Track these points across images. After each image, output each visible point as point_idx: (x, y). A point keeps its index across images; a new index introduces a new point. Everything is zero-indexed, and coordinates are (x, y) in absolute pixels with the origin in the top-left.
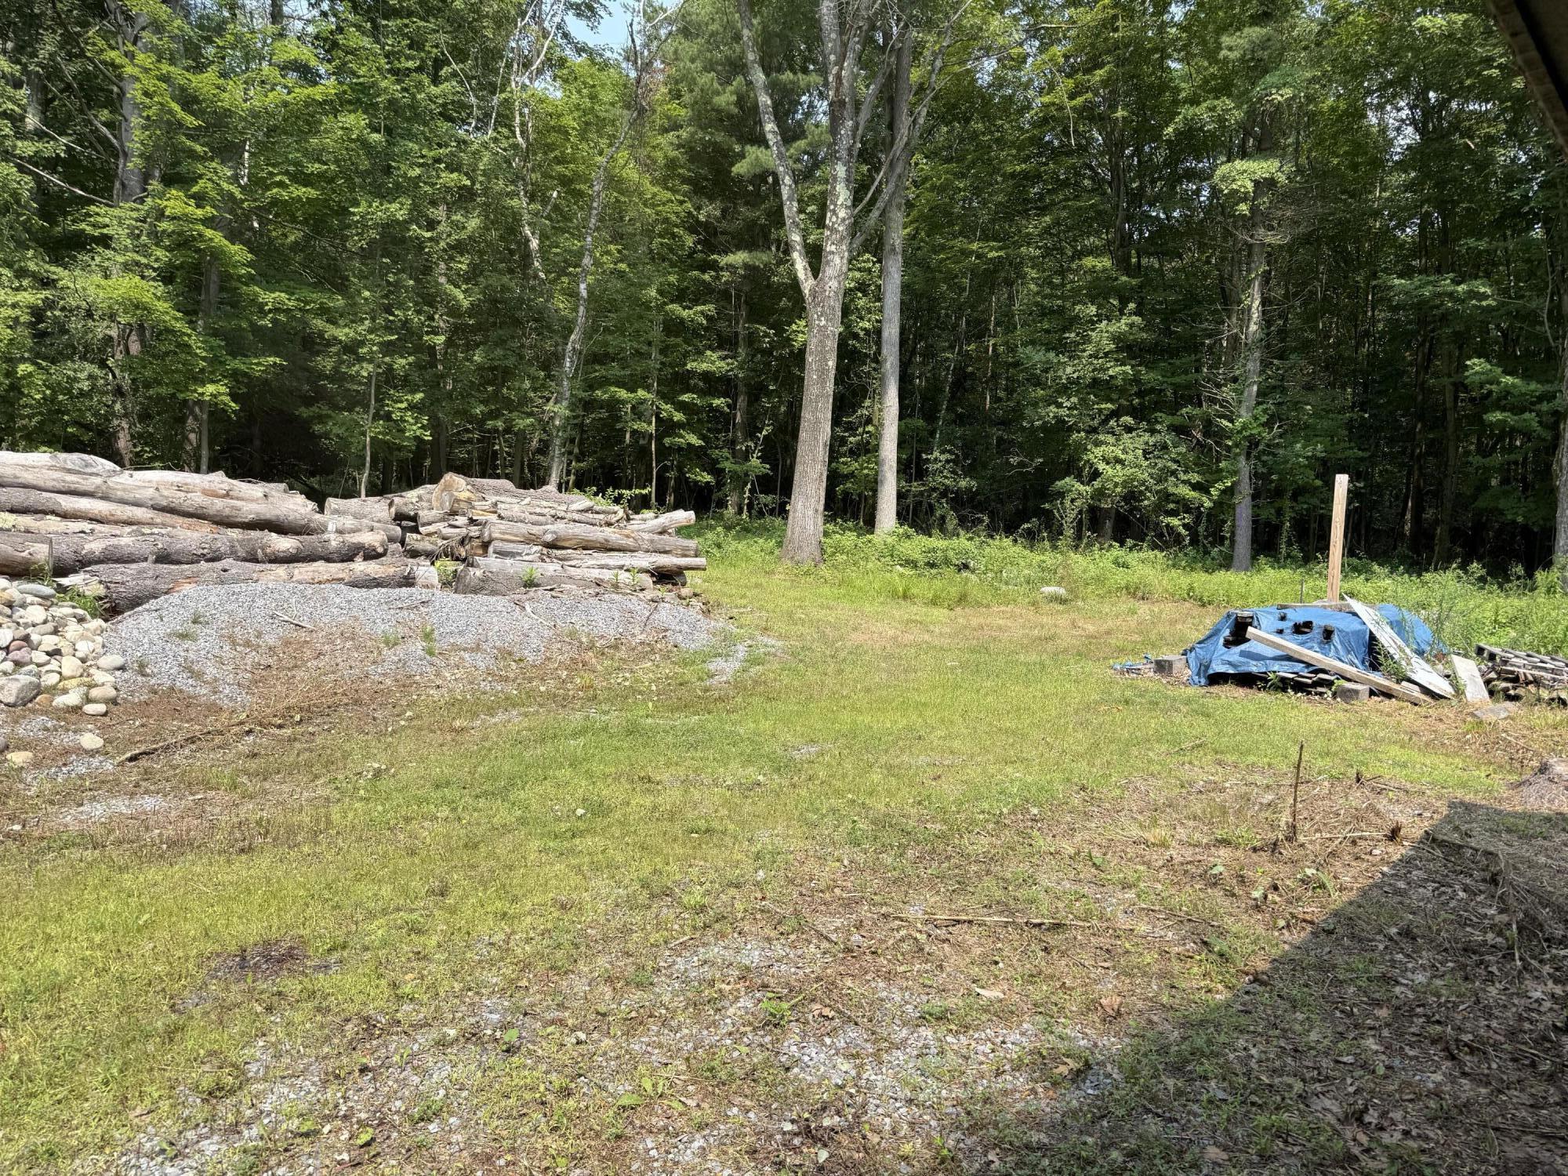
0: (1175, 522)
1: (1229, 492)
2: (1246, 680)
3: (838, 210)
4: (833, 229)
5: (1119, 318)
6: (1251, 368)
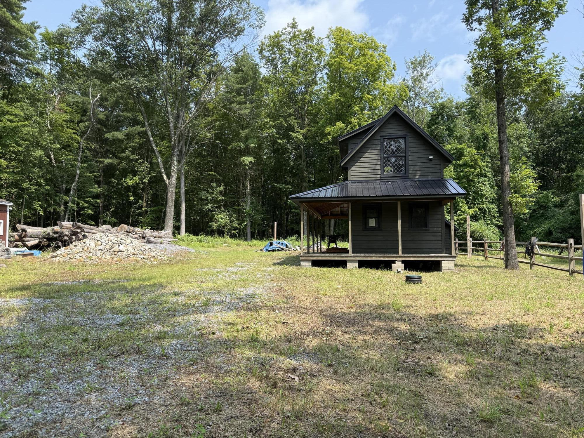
0: (235, 232)
1: (246, 225)
2: (273, 250)
3: (175, 166)
4: (174, 170)
5: (220, 186)
6: (249, 199)
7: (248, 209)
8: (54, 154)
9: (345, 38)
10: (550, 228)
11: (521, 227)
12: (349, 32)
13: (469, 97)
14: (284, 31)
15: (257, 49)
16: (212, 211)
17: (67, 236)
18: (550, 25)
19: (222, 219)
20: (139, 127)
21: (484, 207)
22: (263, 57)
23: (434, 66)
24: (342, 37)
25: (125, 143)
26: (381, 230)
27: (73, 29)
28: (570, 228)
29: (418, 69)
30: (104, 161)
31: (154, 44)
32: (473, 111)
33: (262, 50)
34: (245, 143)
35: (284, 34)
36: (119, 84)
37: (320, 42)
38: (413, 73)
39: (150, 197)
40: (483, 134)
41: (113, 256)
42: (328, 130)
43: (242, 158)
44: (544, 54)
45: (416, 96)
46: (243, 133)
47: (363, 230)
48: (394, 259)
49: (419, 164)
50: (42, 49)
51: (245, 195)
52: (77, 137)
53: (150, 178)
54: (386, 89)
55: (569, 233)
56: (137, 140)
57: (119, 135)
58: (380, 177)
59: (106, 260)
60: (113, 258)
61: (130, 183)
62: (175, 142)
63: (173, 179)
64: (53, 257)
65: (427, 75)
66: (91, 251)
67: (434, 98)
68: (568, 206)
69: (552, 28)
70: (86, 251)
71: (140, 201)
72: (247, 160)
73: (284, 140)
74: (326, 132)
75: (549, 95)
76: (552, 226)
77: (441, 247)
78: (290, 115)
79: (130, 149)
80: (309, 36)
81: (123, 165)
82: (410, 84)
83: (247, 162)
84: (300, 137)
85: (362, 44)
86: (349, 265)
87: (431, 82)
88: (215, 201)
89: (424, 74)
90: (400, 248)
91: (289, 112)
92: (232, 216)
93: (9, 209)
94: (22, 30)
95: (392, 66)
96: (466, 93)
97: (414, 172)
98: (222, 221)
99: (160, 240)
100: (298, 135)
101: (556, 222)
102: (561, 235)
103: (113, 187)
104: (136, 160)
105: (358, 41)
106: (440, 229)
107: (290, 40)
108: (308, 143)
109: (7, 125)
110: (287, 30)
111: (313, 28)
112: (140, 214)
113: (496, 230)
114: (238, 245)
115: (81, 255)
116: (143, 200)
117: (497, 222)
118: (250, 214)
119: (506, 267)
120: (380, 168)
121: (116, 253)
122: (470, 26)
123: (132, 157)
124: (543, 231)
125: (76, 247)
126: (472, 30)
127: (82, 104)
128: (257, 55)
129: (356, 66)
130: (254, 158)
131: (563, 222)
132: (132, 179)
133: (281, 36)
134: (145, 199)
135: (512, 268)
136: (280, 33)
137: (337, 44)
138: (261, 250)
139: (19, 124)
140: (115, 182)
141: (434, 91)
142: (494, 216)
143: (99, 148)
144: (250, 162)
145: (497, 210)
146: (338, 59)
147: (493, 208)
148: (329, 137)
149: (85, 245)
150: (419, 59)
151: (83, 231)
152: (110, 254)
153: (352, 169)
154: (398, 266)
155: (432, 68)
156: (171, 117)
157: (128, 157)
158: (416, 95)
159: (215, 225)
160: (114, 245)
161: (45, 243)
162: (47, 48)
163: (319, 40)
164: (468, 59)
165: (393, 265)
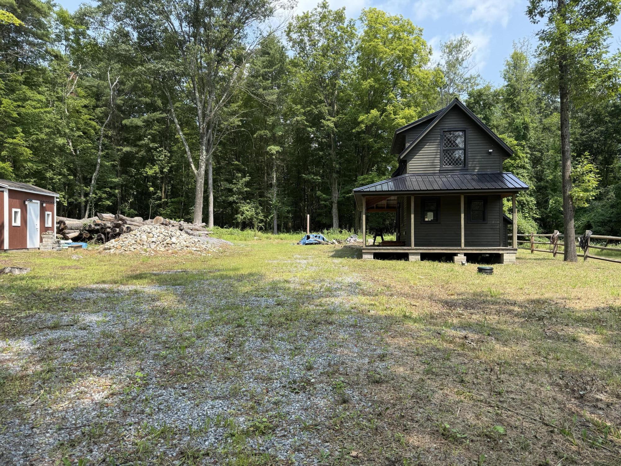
0: (261, 225)
3: (204, 156)
4: (202, 160)
5: (245, 177)
6: (275, 190)
7: (274, 201)
8: (72, 142)
9: (379, 20)
10: (589, 222)
11: (559, 220)
12: (384, 13)
13: (506, 84)
14: (314, 12)
15: (285, 31)
16: (237, 203)
17: (109, 228)
18: (615, 19)
19: (247, 211)
20: (158, 113)
21: (522, 200)
22: (291, 39)
23: (470, 51)
24: (377, 19)
25: (143, 130)
26: (440, 223)
27: (95, 9)
28: (610, 221)
29: (453, 53)
30: (122, 150)
31: (181, 25)
32: (511, 99)
33: (290, 31)
34: (271, 131)
35: (314, 15)
36: (145, 68)
37: (352, 24)
38: (448, 57)
39: (170, 188)
40: (523, 124)
41: (167, 248)
42: (361, 118)
43: (269, 148)
44: (608, 49)
45: (451, 83)
46: (270, 120)
47: (421, 224)
48: (457, 252)
49: (478, 157)
50: (57, 28)
51: (271, 185)
52: (94, 123)
53: (170, 168)
54: (421, 75)
55: (609, 226)
56: (156, 127)
57: (137, 121)
58: (440, 170)
59: (161, 252)
60: (167, 250)
61: (150, 172)
62: (203, 131)
63: (202, 169)
64: (105, 249)
65: (463, 60)
66: (145, 243)
67: (470, 85)
68: (608, 199)
69: (616, 22)
70: (139, 243)
71: (159, 191)
72: (274, 149)
73: (314, 129)
74: (359, 120)
75: (612, 91)
76: (591, 219)
77: (498, 240)
78: (321, 102)
79: (149, 137)
80: (339, 17)
81: (143, 153)
82: (445, 69)
83: (274, 152)
84: (332, 125)
85: (397, 27)
86: (411, 257)
87: (467, 68)
88: (240, 193)
89: (460, 59)
90: (463, 241)
91: (320, 98)
92: (257, 208)
93: (55, 200)
94: (43, 10)
95: (428, 51)
96: (504, 79)
97: (473, 165)
98: (248, 213)
99: (198, 233)
100: (329, 123)
101: (595, 215)
102: (600, 228)
103: (131, 176)
104: (155, 149)
105: (393, 23)
106: (498, 222)
107: (320, 22)
108: (339, 131)
109: (30, 111)
110: (317, 10)
111: (344, 9)
112: (159, 206)
113: (534, 224)
114: (267, 238)
115: (135, 247)
116: (161, 191)
117: (535, 215)
118: (276, 206)
119: (565, 259)
120: (439, 161)
121: (169, 245)
122: (533, 18)
123: (151, 145)
124: (582, 225)
125: (126, 239)
126: (534, 23)
127: (97, 88)
128: (285, 37)
129: (391, 51)
130: (281, 147)
131: (603, 215)
132: (151, 168)
133: (310, 17)
134: (163, 189)
135: (571, 261)
136: (310, 14)
137: (371, 27)
138: (298, 244)
139: (42, 110)
140: (134, 171)
141: (469, 77)
142: (532, 209)
143: (117, 135)
144: (277, 152)
145: (535, 202)
146: (372, 43)
147: (532, 201)
148: (363, 125)
149: (136, 237)
150: (455, 43)
151: (126, 223)
152: (163, 246)
153: (410, 162)
154: (461, 258)
155: (468, 53)
156: (199, 104)
157: (147, 145)
158: (452, 81)
159: (240, 218)
160: (166, 238)
161: (86, 235)
162: (61, 27)
163: (351, 22)
164: (535, 54)
165: (455, 257)
